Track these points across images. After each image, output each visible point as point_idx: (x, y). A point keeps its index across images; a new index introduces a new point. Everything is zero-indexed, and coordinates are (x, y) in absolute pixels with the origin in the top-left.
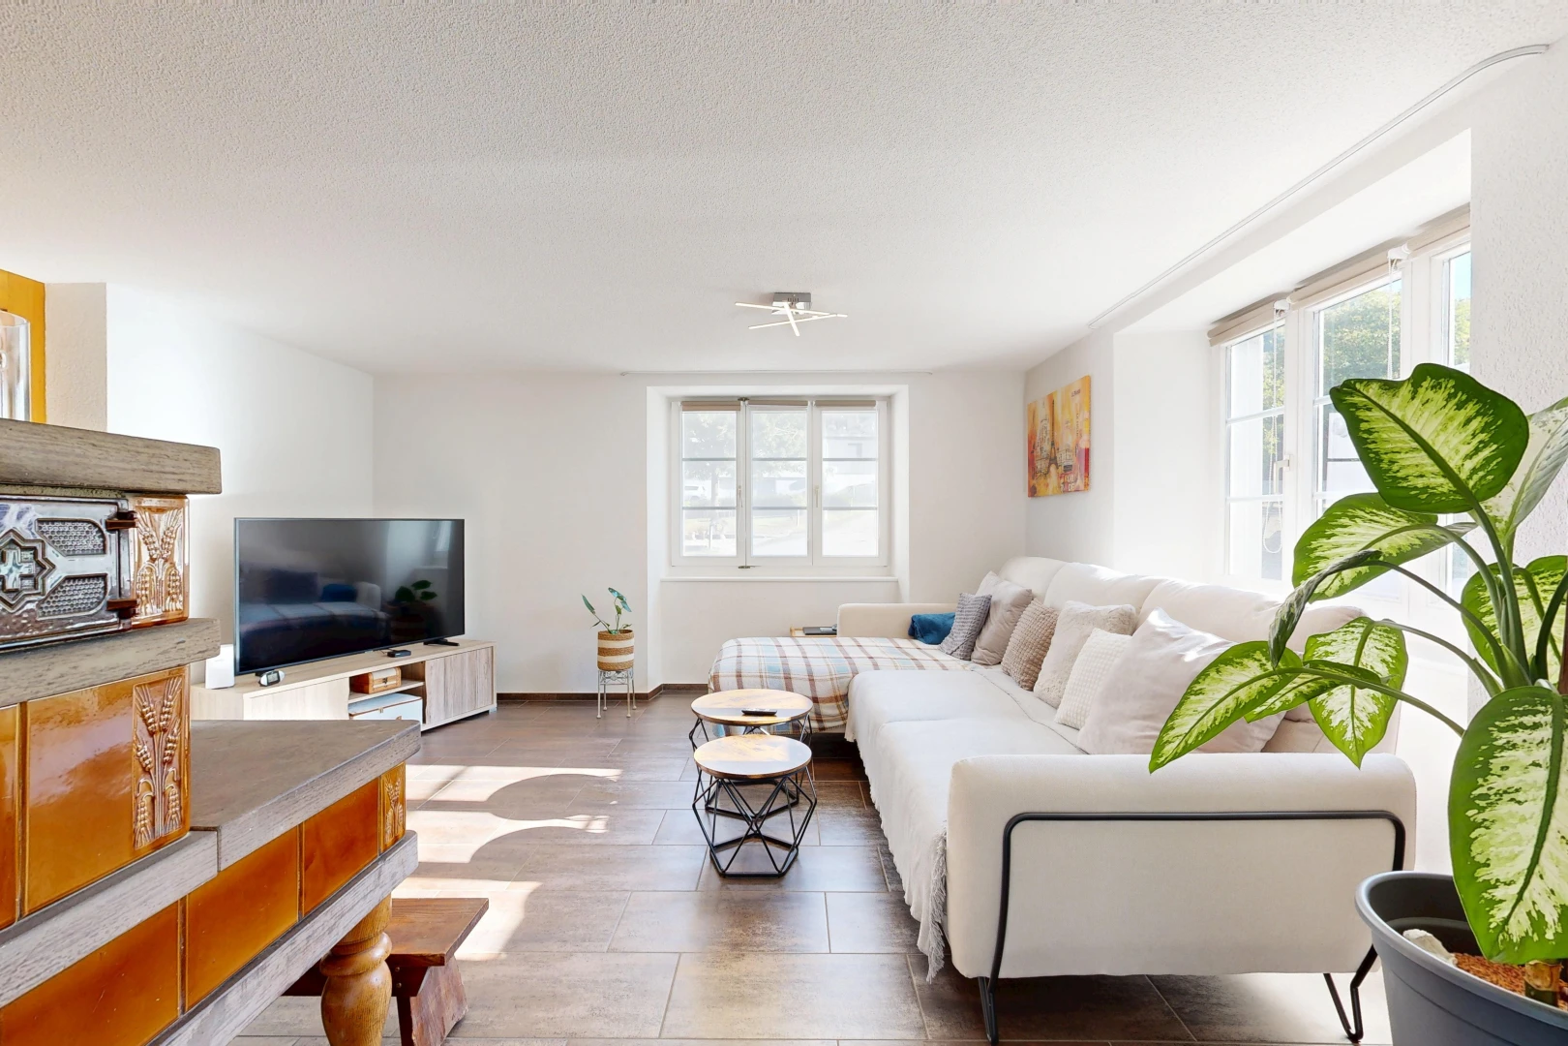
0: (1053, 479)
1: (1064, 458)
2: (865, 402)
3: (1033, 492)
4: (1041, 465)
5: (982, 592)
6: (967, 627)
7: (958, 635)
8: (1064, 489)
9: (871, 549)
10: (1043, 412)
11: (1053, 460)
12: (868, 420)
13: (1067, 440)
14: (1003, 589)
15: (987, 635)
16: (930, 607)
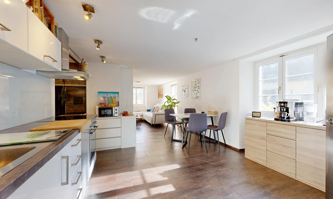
0: (160, 96)
1: (161, 95)
2: (142, 88)
3: (159, 97)
4: (159, 95)
5: (154, 107)
6: (153, 110)
7: (152, 110)
8: (161, 97)
9: (142, 103)
10: (159, 90)
11: (160, 95)
12: (142, 89)
13: (161, 93)
14: (156, 106)
15: (154, 110)
16: (149, 109)
